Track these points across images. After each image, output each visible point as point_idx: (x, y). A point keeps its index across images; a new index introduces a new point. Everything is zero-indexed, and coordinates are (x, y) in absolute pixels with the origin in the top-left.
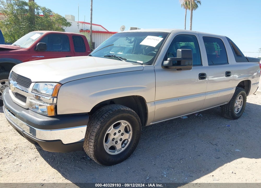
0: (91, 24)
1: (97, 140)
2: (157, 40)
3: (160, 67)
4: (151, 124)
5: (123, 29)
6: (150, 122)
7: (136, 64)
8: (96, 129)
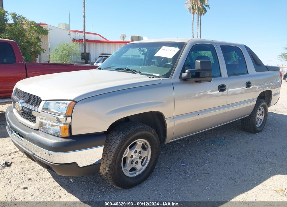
0: (85, 32)
1: (115, 161)
2: (174, 51)
3: (177, 80)
4: (170, 141)
5: (123, 37)
6: (169, 139)
7: (152, 77)
8: (114, 149)
